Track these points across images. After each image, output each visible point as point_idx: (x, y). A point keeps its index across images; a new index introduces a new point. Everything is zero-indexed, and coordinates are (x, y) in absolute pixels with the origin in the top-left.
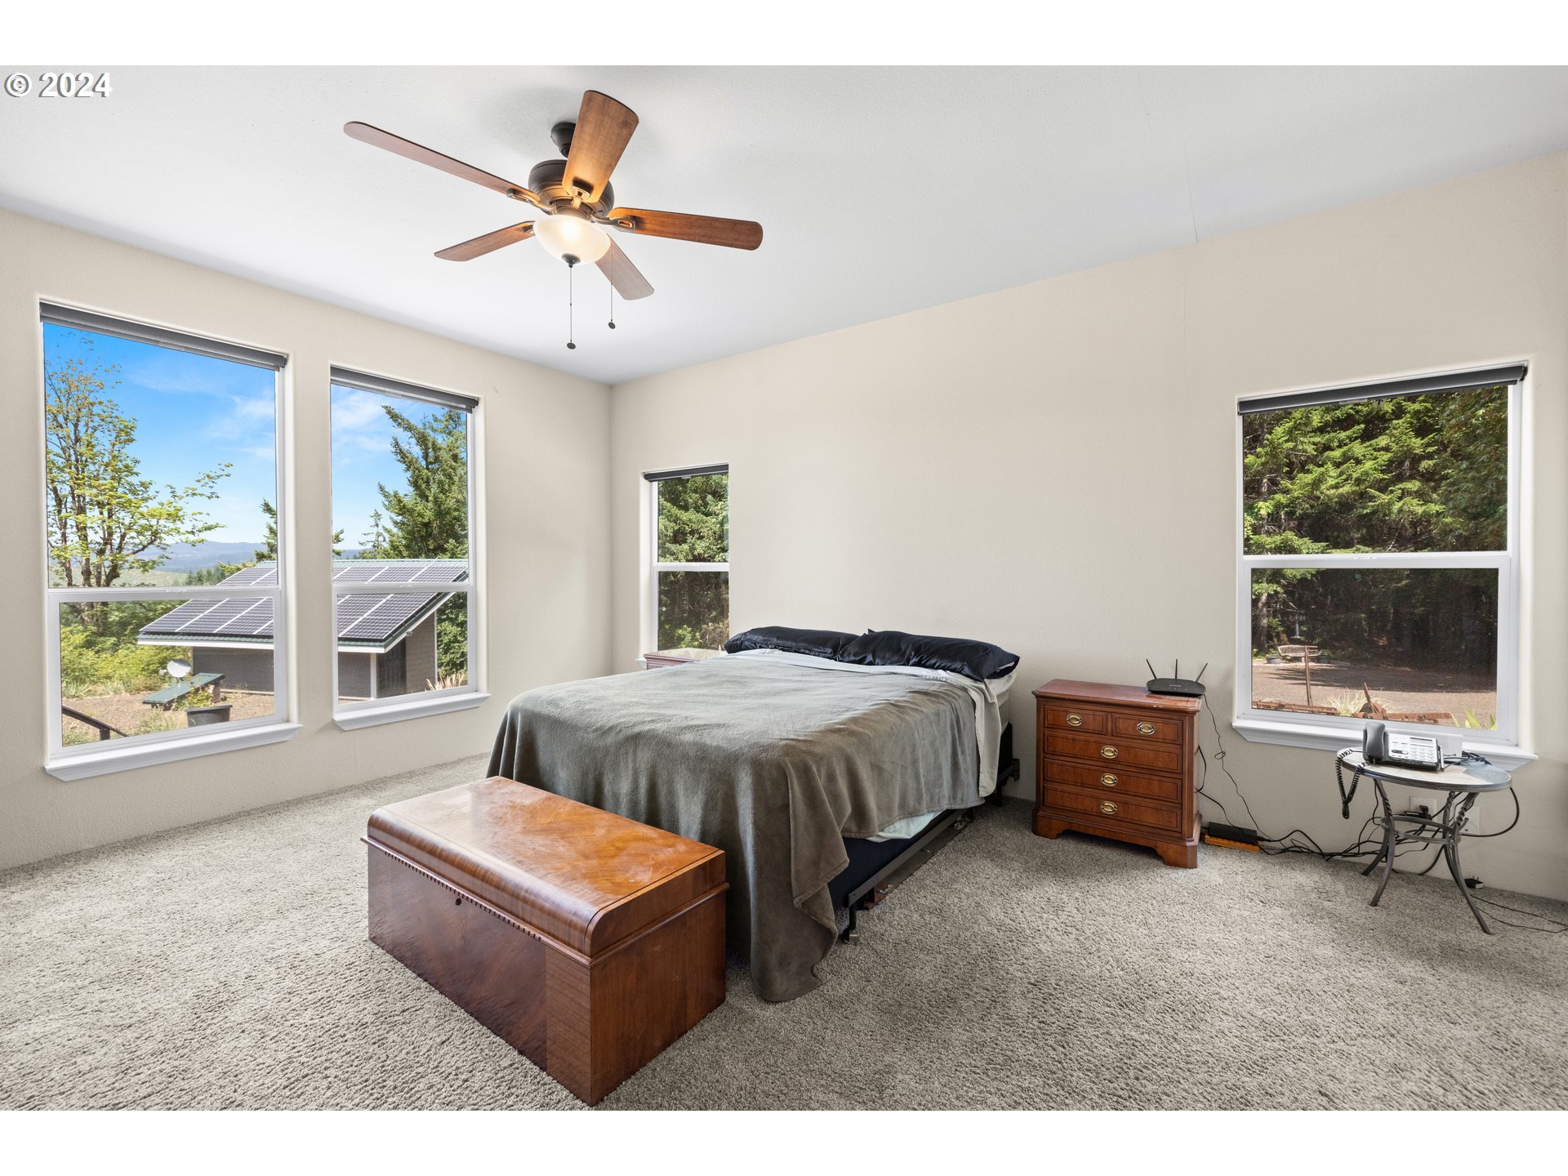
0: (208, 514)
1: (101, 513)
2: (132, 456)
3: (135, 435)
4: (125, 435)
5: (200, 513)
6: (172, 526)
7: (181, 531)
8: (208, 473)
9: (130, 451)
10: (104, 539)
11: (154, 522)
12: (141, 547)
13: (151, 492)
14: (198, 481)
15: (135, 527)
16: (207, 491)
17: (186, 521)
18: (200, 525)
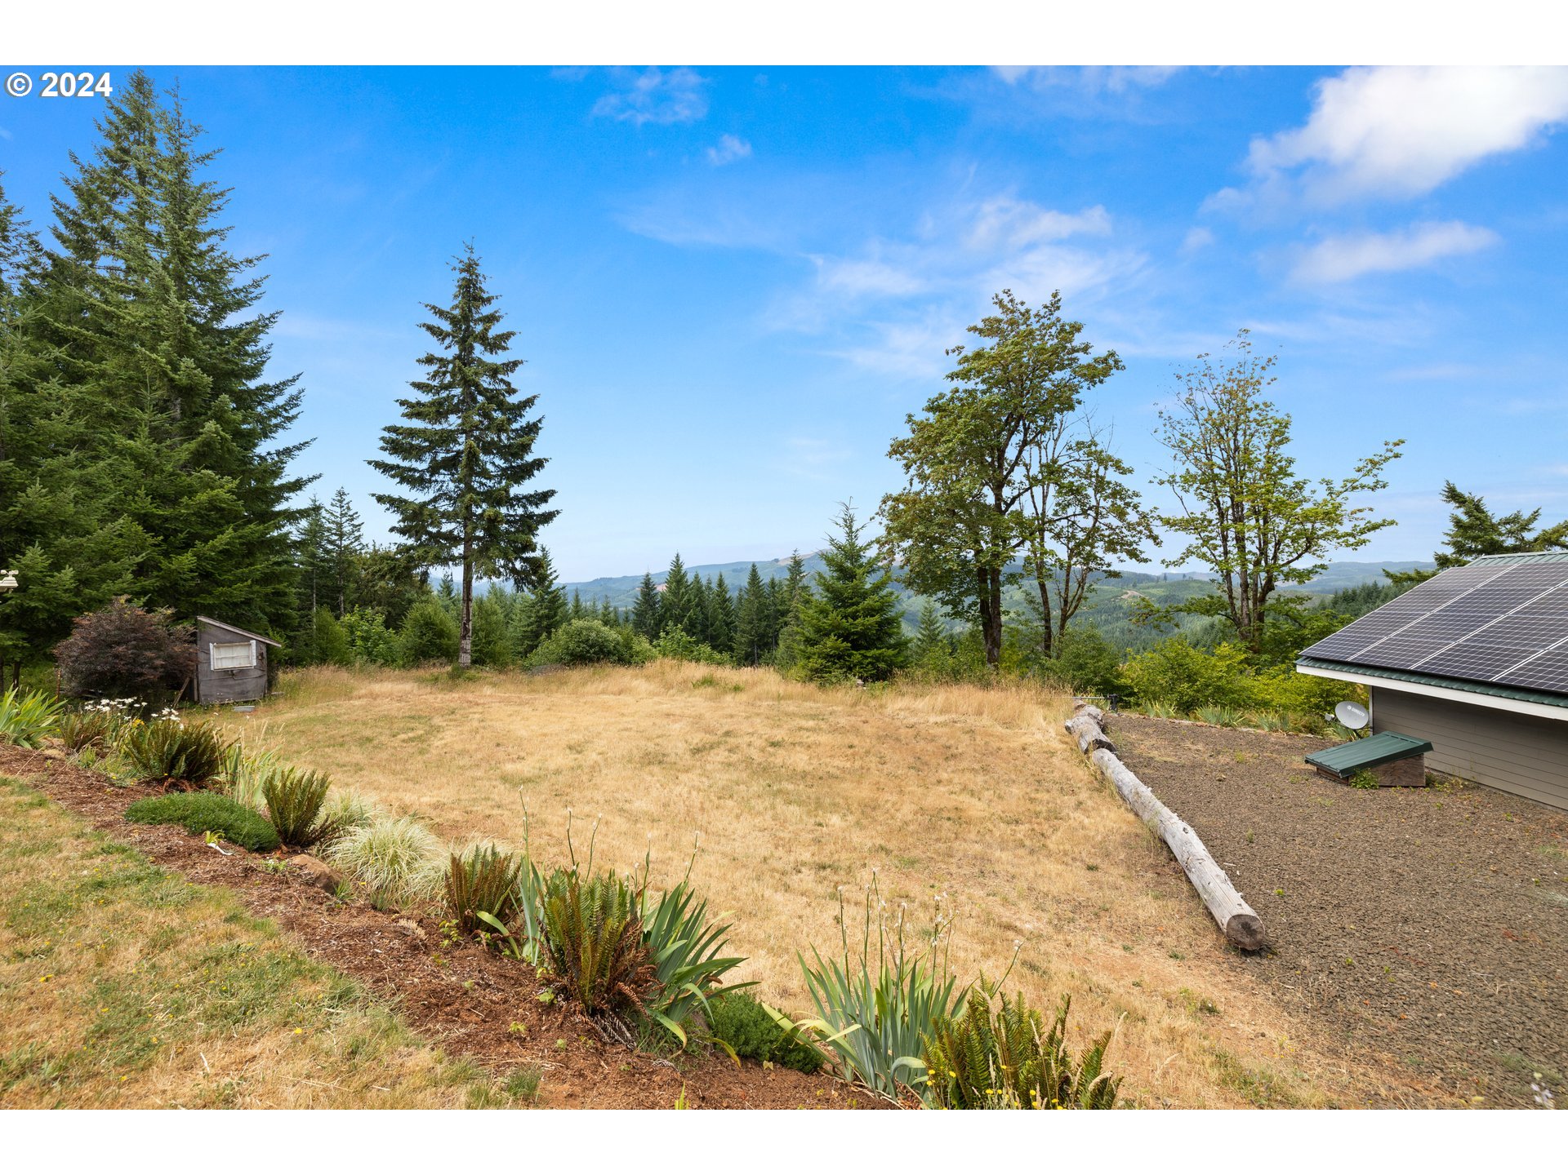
0: (1371, 510)
1: (1257, 521)
2: (1285, 456)
3: (1290, 433)
4: (1280, 434)
5: (1360, 511)
6: (1328, 529)
7: (1340, 533)
8: (1371, 457)
9: (1284, 451)
10: (1259, 549)
11: (1309, 526)
12: (1295, 555)
13: (1306, 493)
14: (1359, 470)
15: (1290, 534)
16: (1369, 481)
17: (1345, 521)
18: (1362, 524)
